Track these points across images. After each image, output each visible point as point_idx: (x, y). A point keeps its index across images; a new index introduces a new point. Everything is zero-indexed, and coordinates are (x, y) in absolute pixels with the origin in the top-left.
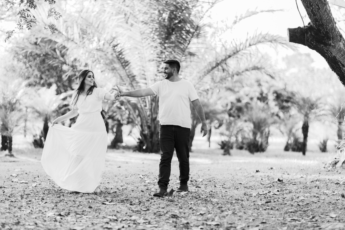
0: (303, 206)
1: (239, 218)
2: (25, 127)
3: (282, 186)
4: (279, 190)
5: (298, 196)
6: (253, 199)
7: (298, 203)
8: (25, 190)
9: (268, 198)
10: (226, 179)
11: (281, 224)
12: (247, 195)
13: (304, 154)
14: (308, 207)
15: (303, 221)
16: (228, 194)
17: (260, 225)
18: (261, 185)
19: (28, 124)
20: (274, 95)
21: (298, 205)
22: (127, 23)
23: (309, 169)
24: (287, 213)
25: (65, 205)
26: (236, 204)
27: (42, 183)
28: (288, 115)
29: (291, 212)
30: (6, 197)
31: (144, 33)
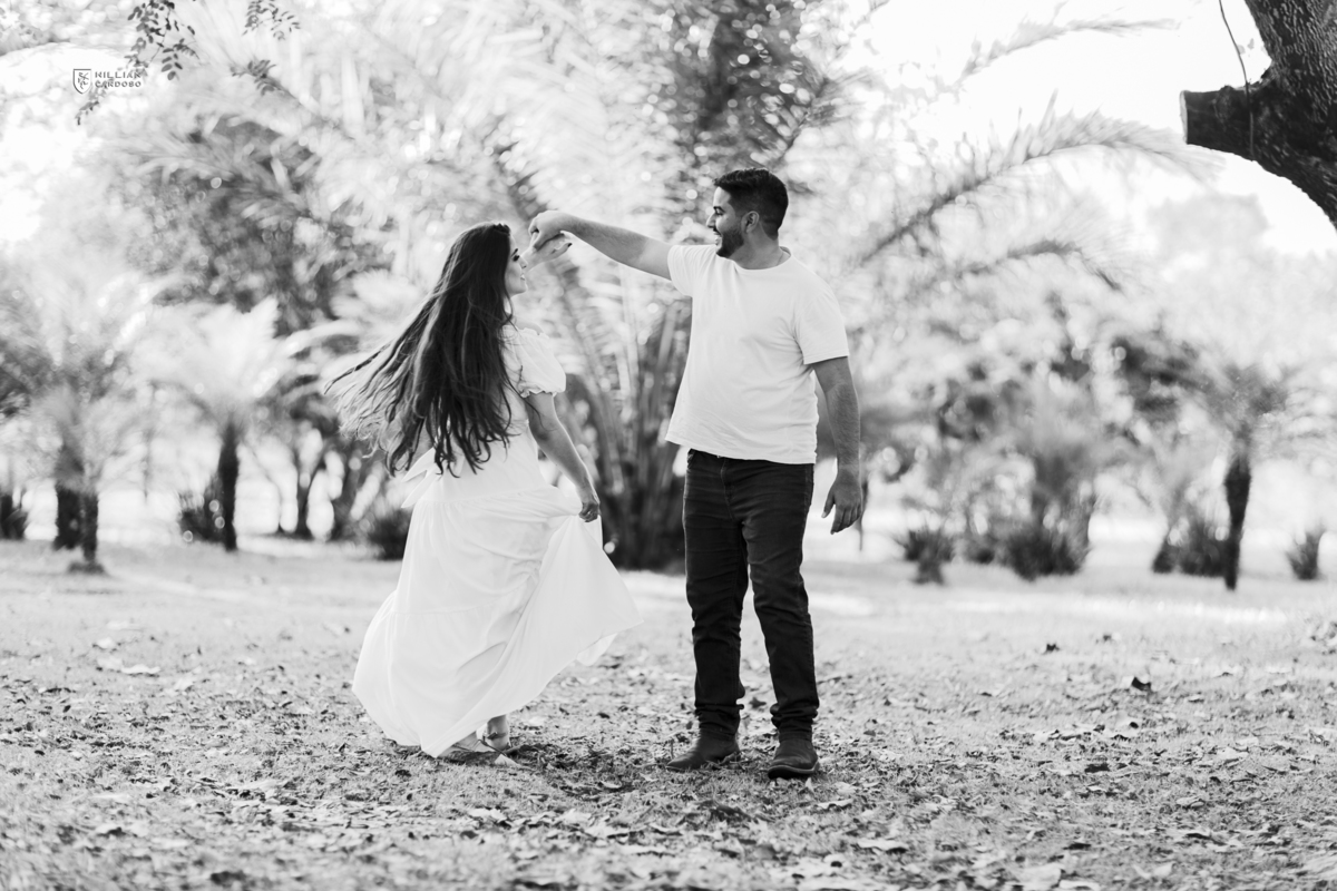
0: (1232, 783)
1: (982, 825)
2: (147, 459)
3: (1148, 706)
4: (1139, 721)
5: (1212, 745)
6: (1034, 753)
7: (1211, 772)
8: (149, 700)
9: (1093, 750)
10: (927, 675)
11: (1147, 851)
12: (1013, 737)
13: (1231, 583)
14: (1252, 790)
15: (1233, 841)
16: (940, 731)
17: (1066, 854)
18: (1066, 703)
19: (160, 449)
20: (1113, 354)
21: (1214, 779)
22: (550, 61)
23: (1253, 644)
24: (1171, 812)
25: (305, 763)
26: (969, 774)
27: (216, 676)
28: (1168, 431)
29: (1187, 808)
30: (74, 727)
31: (616, 102)
